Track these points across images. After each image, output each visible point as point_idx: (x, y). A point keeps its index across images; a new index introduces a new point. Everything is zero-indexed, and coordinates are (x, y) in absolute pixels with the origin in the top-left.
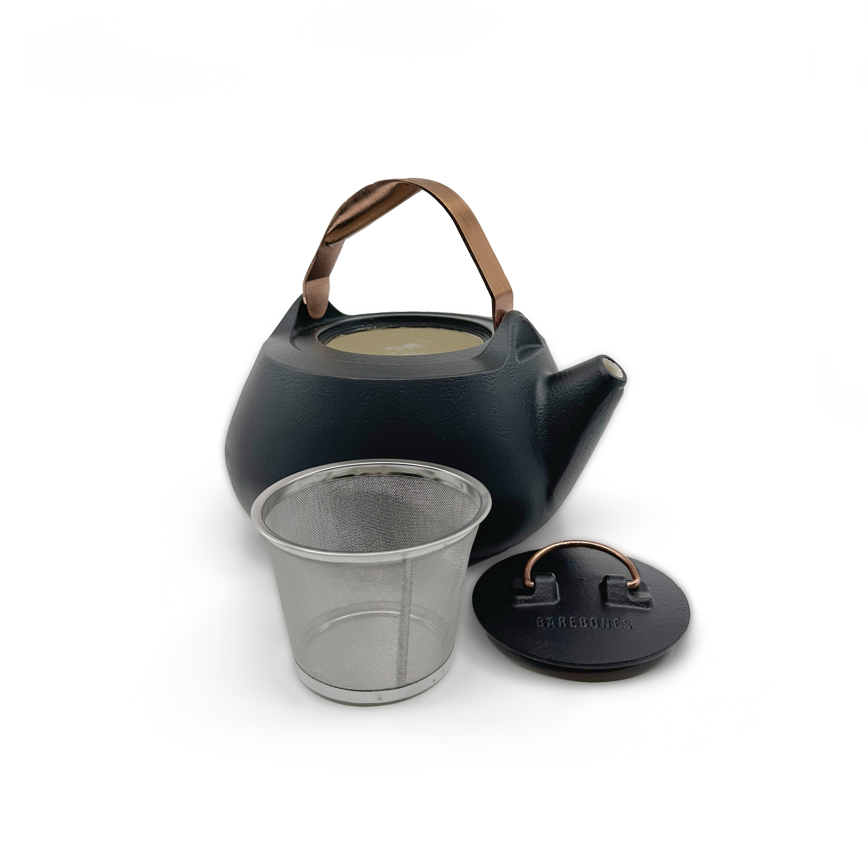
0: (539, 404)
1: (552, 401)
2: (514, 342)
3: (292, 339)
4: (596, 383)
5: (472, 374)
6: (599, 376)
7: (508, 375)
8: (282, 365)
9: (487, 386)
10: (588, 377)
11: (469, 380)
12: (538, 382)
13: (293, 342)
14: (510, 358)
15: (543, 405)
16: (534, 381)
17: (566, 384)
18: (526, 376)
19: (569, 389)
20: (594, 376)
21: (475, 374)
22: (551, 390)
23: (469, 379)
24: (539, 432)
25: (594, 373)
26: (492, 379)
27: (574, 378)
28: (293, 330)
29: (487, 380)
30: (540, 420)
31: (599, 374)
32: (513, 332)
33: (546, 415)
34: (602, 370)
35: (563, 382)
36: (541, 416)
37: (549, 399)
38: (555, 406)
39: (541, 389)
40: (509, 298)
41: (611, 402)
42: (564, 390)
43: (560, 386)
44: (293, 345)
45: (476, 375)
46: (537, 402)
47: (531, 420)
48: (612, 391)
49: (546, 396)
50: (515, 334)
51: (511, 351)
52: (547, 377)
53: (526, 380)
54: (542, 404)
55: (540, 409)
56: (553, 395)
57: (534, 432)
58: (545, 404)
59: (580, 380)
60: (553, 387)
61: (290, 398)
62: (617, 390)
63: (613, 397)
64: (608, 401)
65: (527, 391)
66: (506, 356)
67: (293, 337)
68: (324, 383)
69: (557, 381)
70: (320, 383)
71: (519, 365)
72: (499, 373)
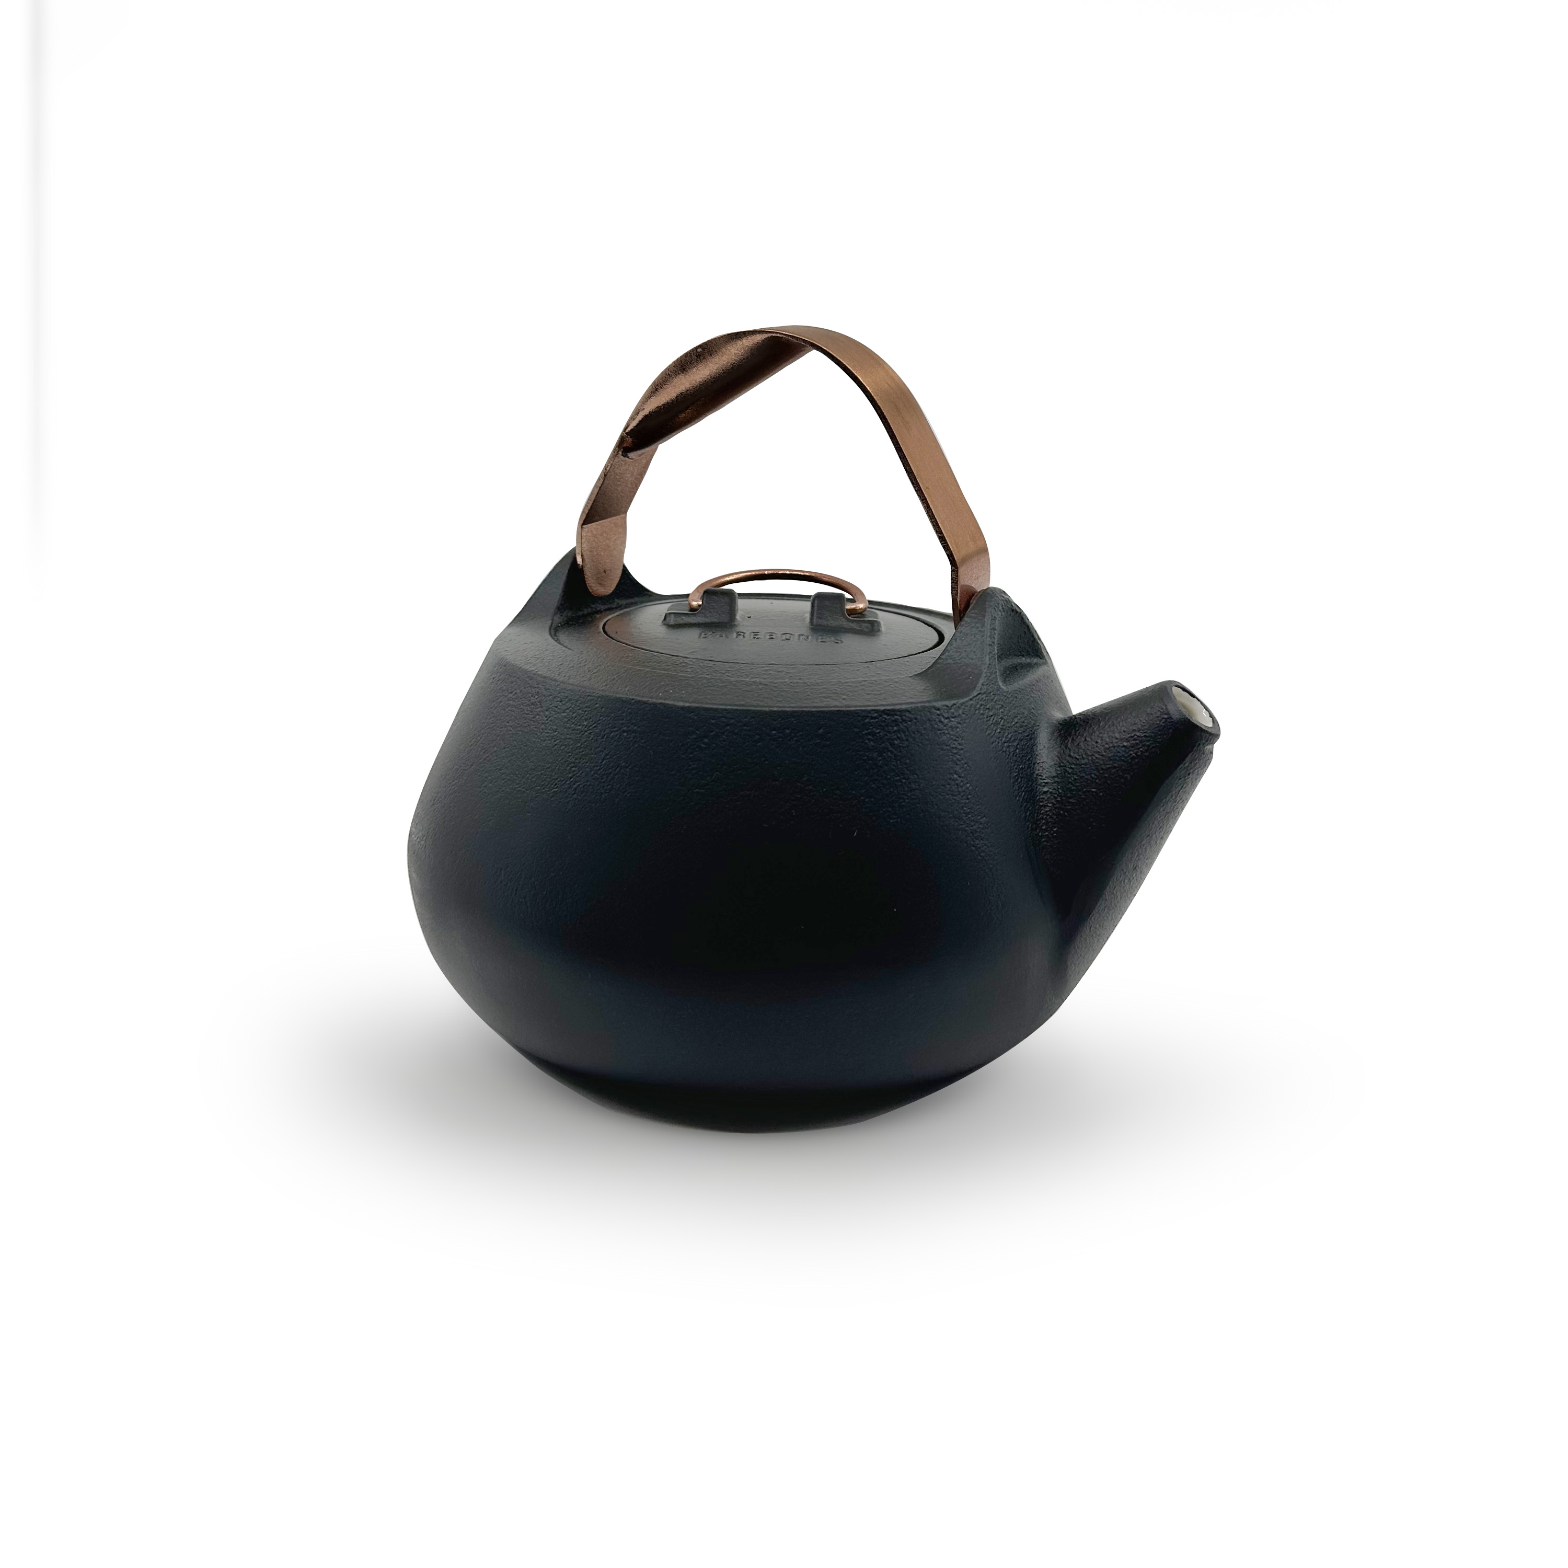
0: (1041, 773)
1: (1068, 769)
2: (994, 648)
3: (554, 631)
4: (1159, 735)
5: (913, 706)
6: (1166, 721)
7: (983, 711)
8: (534, 674)
9: (943, 730)
10: (1144, 723)
11: (908, 717)
12: (1039, 730)
13: (555, 635)
14: (986, 678)
15: (1050, 777)
16: (1032, 727)
17: (1098, 736)
18: (1017, 717)
19: (1103, 746)
20: (1156, 721)
21: (919, 705)
22: (1066, 747)
23: (907, 714)
24: (1041, 830)
25: (1155, 715)
26: (953, 718)
27: (1113, 725)
28: (555, 614)
29: (943, 720)
30: (1045, 806)
31: (1166, 716)
32: (993, 628)
33: (1055, 798)
34: (1171, 708)
35: (1091, 731)
36: (1046, 798)
37: (1062, 764)
38: (1075, 779)
39: (1045, 745)
40: (983, 562)
41: (1189, 775)
42: (1094, 748)
43: (1086, 740)
44: (557, 641)
45: (922, 707)
46: (1039, 770)
47: (1026, 805)
48: (1191, 754)
49: (1057, 759)
50: (996, 632)
51: (990, 664)
52: (1057, 721)
53: (1018, 725)
54: (1048, 774)
55: (1044, 784)
56: (1070, 756)
57: (1032, 829)
58: (1055, 774)
59: (1127, 728)
60: (1070, 741)
61: (549, 740)
62: (1201, 753)
63: (1192, 765)
64: (1183, 772)
65: (1019, 746)
66: (980, 674)
67: (554, 626)
68: (620, 712)
69: (1079, 730)
70: (611, 711)
71: (1005, 694)
72: (967, 706)
